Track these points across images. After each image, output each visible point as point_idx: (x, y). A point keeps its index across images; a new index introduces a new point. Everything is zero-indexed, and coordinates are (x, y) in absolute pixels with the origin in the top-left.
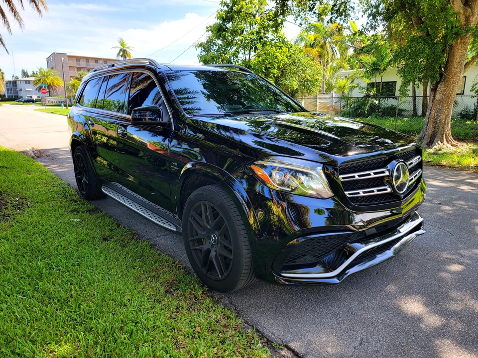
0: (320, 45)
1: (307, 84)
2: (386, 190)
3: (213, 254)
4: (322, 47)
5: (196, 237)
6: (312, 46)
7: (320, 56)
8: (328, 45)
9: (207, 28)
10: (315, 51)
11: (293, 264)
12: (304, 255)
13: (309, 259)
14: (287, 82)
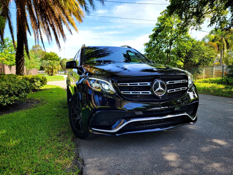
0: (218, 40)
1: (205, 60)
2: (149, 93)
3: (80, 122)
4: (220, 41)
5: (74, 114)
6: (213, 41)
7: (218, 46)
8: (224, 40)
9: (149, 36)
10: (215, 44)
11: (99, 125)
12: (103, 121)
13: (105, 123)
14: (192, 59)
